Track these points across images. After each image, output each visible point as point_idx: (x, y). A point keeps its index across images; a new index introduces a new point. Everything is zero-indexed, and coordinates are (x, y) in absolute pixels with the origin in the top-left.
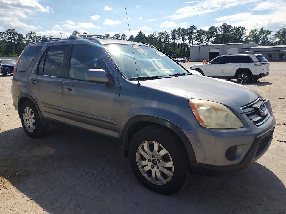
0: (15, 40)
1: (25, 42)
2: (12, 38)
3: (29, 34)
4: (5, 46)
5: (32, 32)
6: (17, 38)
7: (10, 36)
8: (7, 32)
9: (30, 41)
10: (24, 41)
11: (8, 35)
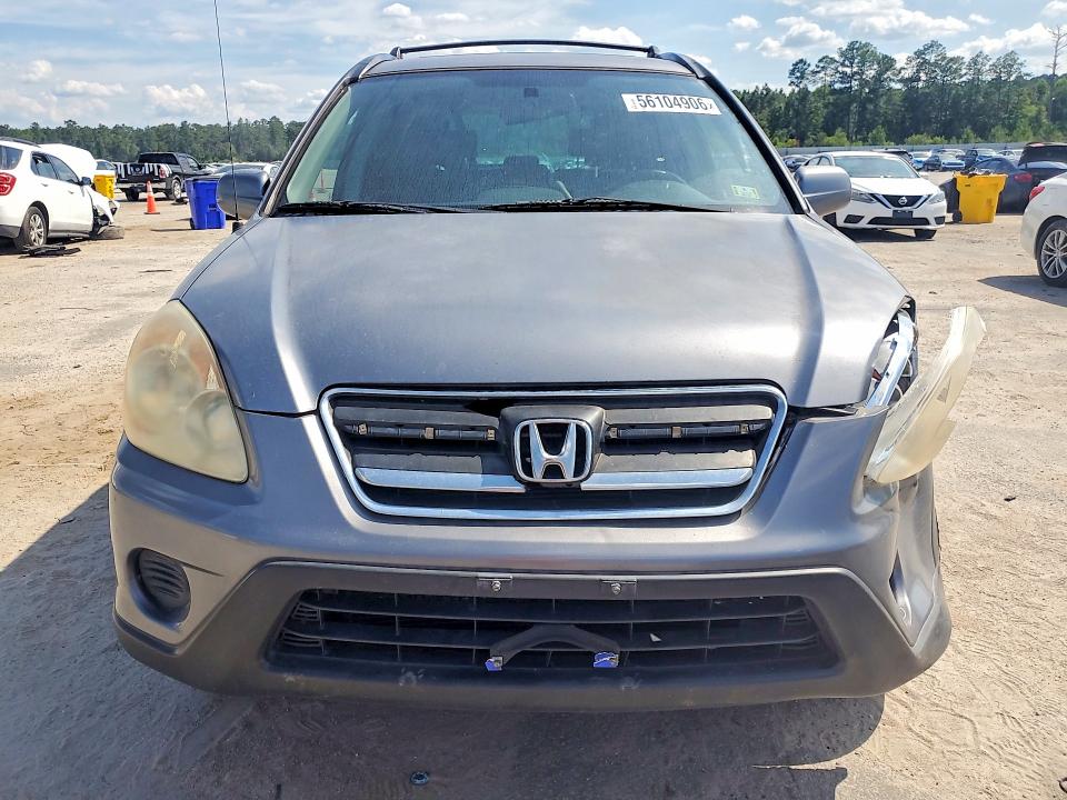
0: (864, 82)
1: (898, 86)
2: (854, 74)
3: (919, 54)
4: (826, 106)
5: (933, 45)
6: (870, 73)
7: (848, 70)
8: (842, 54)
9: (919, 80)
10: (893, 85)
11: (843, 65)
